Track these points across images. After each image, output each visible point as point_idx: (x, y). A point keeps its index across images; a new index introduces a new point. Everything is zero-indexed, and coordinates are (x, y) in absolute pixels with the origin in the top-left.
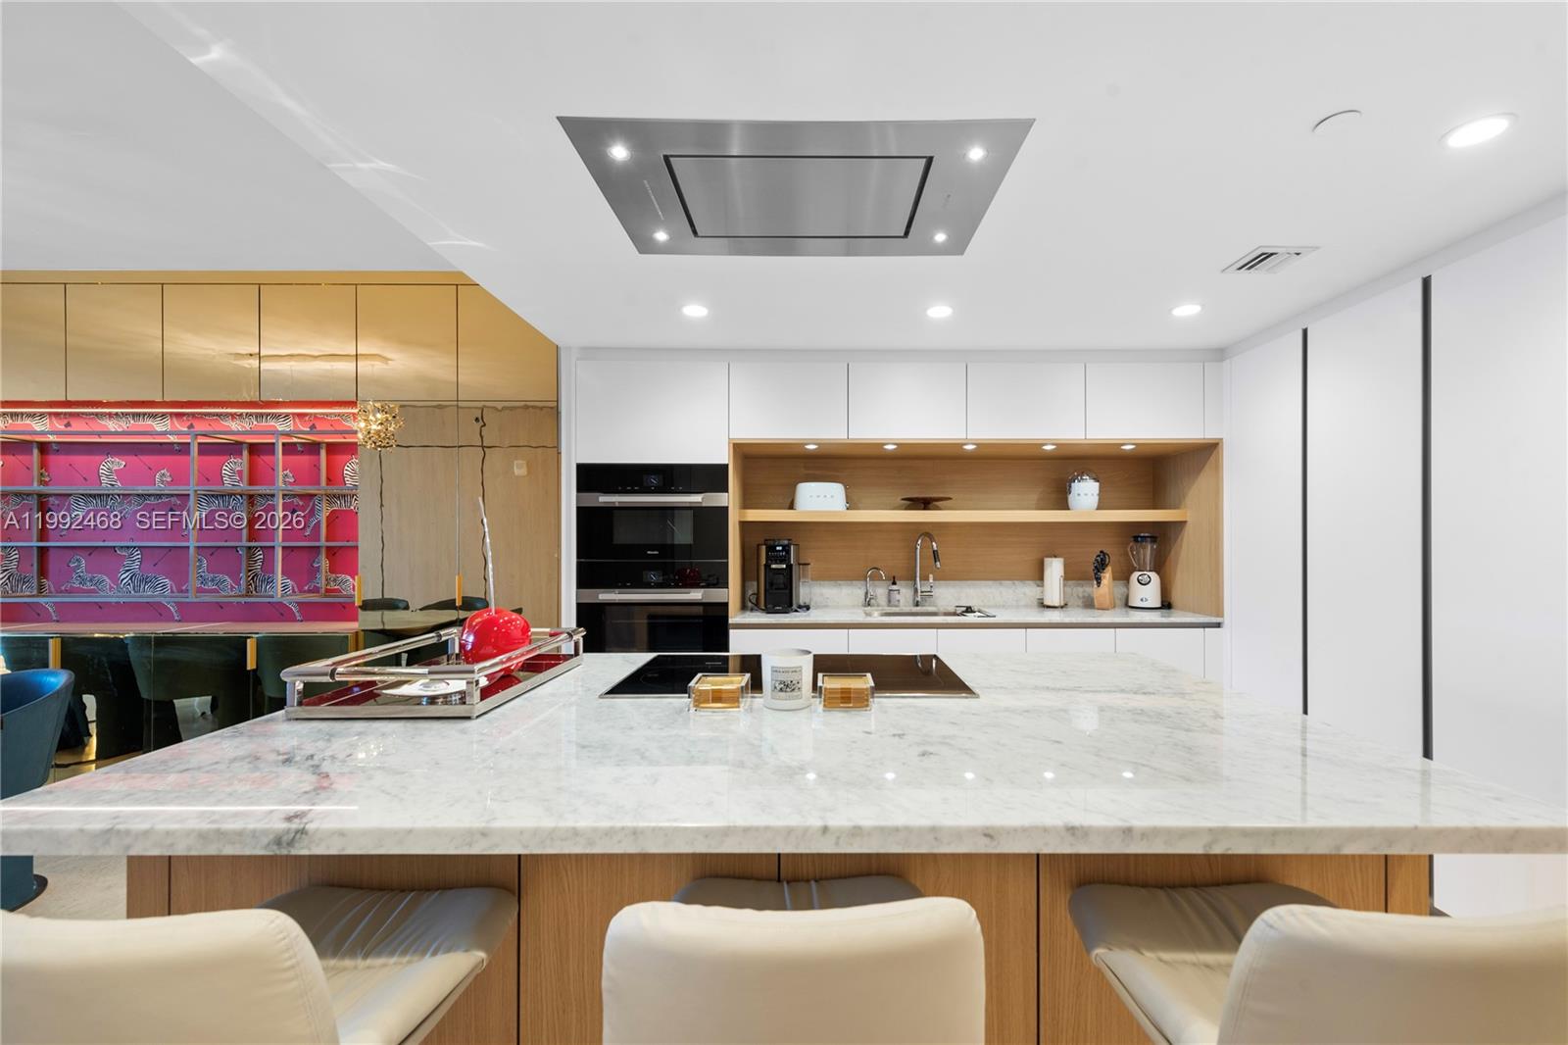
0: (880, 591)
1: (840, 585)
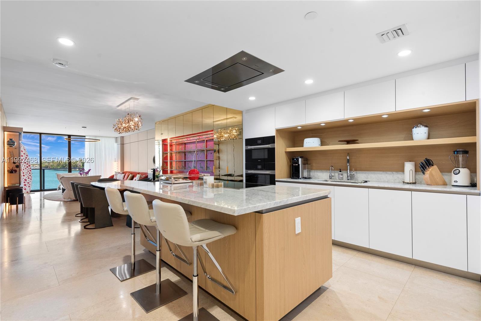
0: (336, 174)
1: (323, 172)
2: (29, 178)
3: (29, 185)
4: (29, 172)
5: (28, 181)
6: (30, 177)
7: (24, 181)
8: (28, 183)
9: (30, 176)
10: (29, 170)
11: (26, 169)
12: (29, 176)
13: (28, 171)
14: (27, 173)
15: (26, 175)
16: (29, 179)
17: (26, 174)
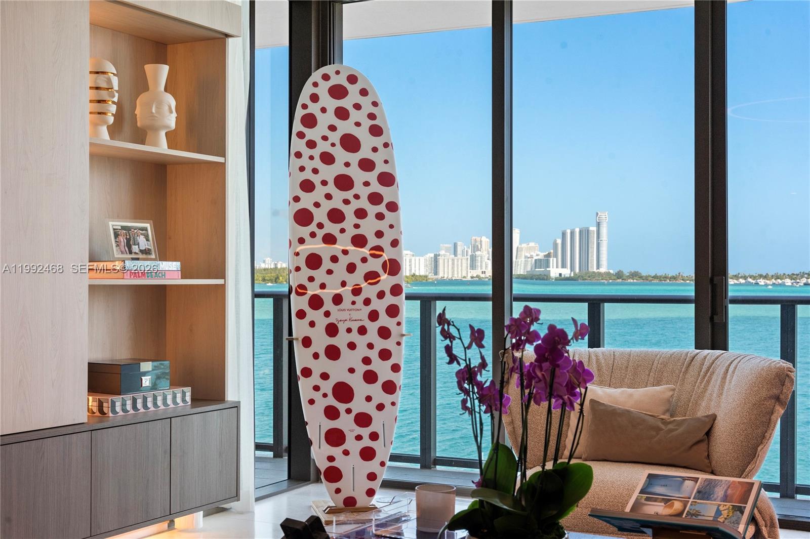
2: (370, 377)
3: (367, 442)
4: (384, 320)
5: (358, 405)
6: (383, 370)
7: (332, 401)
8: (363, 420)
9: (385, 355)
10: (380, 306)
11: (360, 299)
12: (374, 355)
13: (374, 316)
14: (362, 331)
15: (352, 346)
16: (375, 390)
17: (355, 337)
